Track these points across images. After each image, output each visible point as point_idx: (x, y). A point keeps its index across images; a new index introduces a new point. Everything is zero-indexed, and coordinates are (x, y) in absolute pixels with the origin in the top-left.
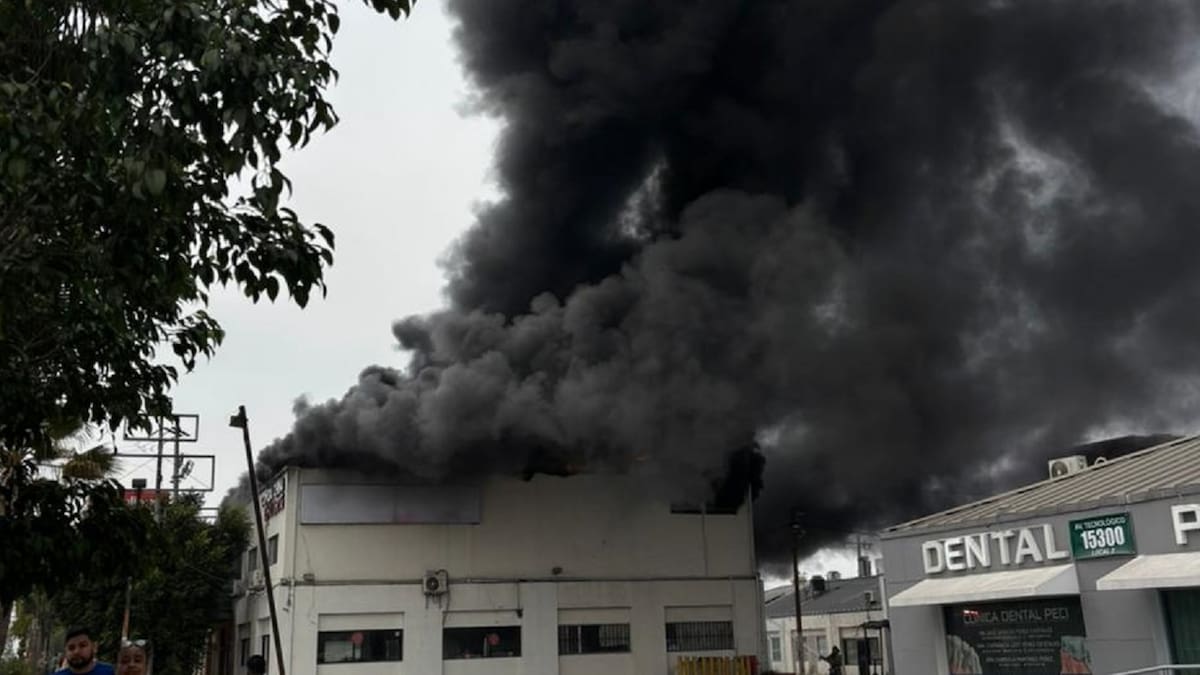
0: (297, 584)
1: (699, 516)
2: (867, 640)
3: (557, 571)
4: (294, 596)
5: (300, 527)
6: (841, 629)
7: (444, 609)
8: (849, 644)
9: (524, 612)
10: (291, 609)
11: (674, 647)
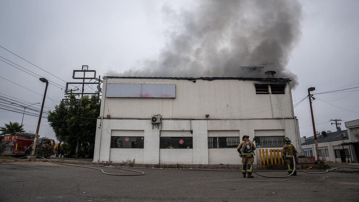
0: (104, 118)
1: (268, 95)
2: (344, 149)
3: (207, 116)
4: (102, 123)
5: (106, 99)
6: (333, 146)
7: (160, 129)
8: (337, 152)
9: (193, 132)
10: (101, 128)
11: (259, 146)
